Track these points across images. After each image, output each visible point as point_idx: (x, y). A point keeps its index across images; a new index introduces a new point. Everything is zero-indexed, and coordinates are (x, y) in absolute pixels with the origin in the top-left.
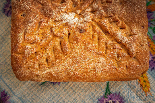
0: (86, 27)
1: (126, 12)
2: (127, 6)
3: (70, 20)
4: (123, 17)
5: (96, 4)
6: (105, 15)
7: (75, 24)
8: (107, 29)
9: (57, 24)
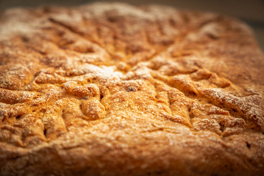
3: (104, 73)
7: (117, 79)
8: (189, 86)
9: (75, 78)
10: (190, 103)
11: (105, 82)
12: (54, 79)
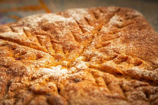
0: (82, 75)
1: (136, 47)
3: (55, 73)
4: (133, 53)
5: (88, 51)
6: (105, 56)
7: (65, 75)
8: (116, 69)
9: (37, 81)
10: (120, 82)
11: (58, 79)
12: (22, 85)
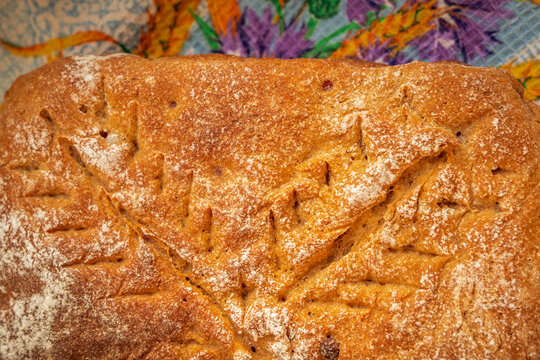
0: (313, 331)
1: (258, 151)
2: (234, 145)
4: (278, 169)
5: (213, 279)
6: (262, 245)
